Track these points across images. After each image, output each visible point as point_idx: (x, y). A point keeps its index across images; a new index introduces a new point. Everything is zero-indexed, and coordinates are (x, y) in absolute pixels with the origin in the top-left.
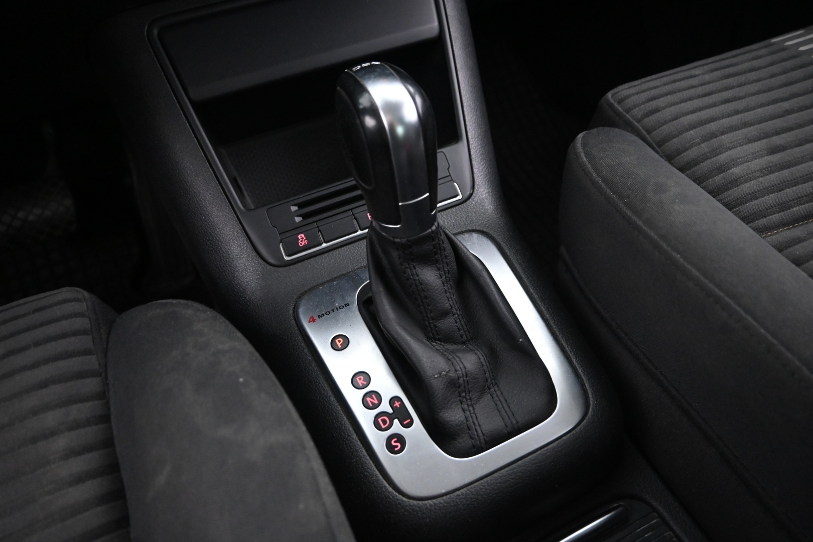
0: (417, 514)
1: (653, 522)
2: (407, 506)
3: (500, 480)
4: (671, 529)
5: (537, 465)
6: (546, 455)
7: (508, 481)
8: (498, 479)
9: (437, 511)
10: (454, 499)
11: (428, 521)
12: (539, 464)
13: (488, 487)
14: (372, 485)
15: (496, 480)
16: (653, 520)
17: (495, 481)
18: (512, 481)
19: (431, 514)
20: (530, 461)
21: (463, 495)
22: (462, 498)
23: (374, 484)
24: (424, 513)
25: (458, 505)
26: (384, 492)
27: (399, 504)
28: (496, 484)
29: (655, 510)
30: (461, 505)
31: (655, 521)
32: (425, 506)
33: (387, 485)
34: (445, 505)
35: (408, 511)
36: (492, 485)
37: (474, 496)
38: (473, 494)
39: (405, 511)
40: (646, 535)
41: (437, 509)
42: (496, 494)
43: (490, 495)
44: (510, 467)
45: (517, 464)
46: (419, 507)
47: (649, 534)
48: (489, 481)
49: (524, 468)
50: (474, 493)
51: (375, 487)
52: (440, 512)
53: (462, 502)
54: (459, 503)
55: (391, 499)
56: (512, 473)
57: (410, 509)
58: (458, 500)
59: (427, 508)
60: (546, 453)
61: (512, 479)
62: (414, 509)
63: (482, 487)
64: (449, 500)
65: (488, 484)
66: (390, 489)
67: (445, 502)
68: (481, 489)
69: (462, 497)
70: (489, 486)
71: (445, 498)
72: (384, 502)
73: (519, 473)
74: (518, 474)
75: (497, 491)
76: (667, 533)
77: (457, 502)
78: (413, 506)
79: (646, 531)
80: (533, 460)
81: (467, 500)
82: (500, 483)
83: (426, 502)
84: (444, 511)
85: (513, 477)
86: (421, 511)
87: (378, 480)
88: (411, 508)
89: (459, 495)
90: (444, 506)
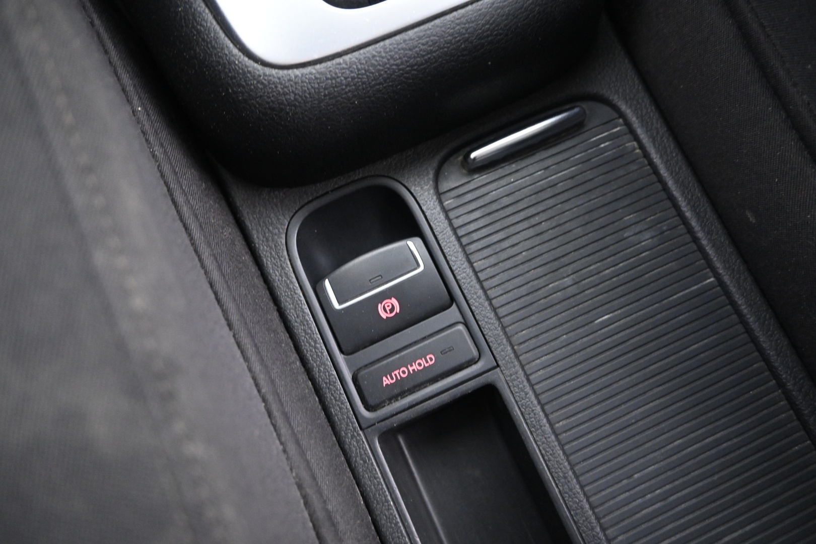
0: (276, 87)
1: (615, 130)
2: (260, 76)
3: (404, 46)
4: (636, 138)
5: (463, 26)
6: (480, 12)
7: (416, 47)
8: (401, 43)
9: (305, 84)
10: (331, 69)
11: (292, 99)
12: (467, 25)
13: (384, 55)
14: (209, 46)
15: (398, 44)
16: (616, 127)
17: (396, 46)
18: (422, 47)
19: (296, 88)
20: (453, 19)
21: (347, 65)
22: (344, 69)
23: (211, 44)
24: (286, 87)
25: (338, 77)
26: (226, 55)
27: (249, 72)
28: (397, 50)
29: (622, 115)
30: (343, 78)
31: (618, 129)
32: (288, 77)
33: (231, 45)
34: (318, 76)
35: (262, 83)
36: (391, 51)
37: (363, 66)
38: (361, 64)
39: (258, 82)
40: (602, 146)
41: (305, 82)
42: (396, 65)
43: (388, 66)
44: (422, 27)
45: (432, 23)
46: (279, 79)
47: (607, 144)
48: (388, 46)
49: (443, 29)
50: (364, 62)
51: (213, 47)
52: (310, 87)
53: (342, 73)
54: (340, 75)
55: (236, 65)
56: (424, 35)
57: (265, 80)
58: (337, 71)
59: (290, 80)
60: (480, 10)
61: (423, 44)
62: (271, 80)
63: (376, 54)
64: (325, 69)
65: (385, 49)
66: (235, 51)
67: (318, 72)
68: (374, 56)
69: (344, 66)
70: (386, 53)
71: (318, 66)
72: (227, 70)
73: (434, 36)
74: (432, 38)
75: (398, 61)
76: (630, 144)
77: (336, 74)
78: (270, 76)
79: (603, 140)
80: (458, 19)
81: (352, 72)
82: (403, 49)
83: (290, 71)
84: (317, 86)
85: (423, 41)
86: (281, 84)
87: (216, 38)
88: (266, 78)
89: (340, 64)
90: (316, 78)
